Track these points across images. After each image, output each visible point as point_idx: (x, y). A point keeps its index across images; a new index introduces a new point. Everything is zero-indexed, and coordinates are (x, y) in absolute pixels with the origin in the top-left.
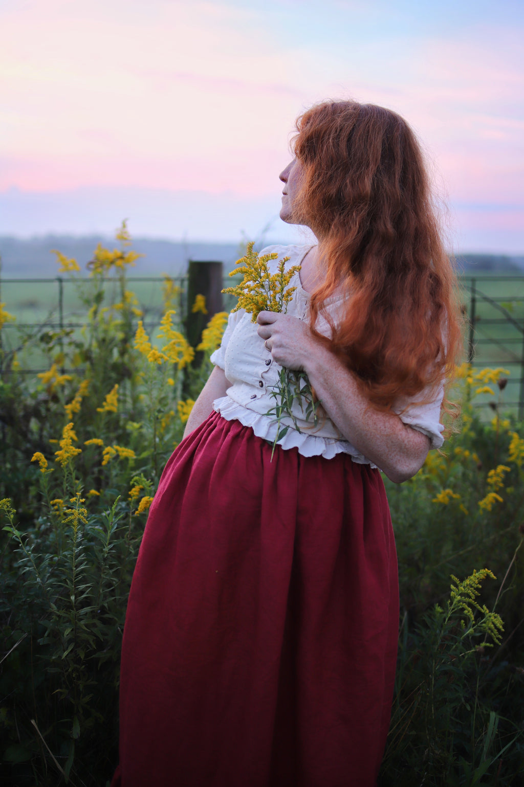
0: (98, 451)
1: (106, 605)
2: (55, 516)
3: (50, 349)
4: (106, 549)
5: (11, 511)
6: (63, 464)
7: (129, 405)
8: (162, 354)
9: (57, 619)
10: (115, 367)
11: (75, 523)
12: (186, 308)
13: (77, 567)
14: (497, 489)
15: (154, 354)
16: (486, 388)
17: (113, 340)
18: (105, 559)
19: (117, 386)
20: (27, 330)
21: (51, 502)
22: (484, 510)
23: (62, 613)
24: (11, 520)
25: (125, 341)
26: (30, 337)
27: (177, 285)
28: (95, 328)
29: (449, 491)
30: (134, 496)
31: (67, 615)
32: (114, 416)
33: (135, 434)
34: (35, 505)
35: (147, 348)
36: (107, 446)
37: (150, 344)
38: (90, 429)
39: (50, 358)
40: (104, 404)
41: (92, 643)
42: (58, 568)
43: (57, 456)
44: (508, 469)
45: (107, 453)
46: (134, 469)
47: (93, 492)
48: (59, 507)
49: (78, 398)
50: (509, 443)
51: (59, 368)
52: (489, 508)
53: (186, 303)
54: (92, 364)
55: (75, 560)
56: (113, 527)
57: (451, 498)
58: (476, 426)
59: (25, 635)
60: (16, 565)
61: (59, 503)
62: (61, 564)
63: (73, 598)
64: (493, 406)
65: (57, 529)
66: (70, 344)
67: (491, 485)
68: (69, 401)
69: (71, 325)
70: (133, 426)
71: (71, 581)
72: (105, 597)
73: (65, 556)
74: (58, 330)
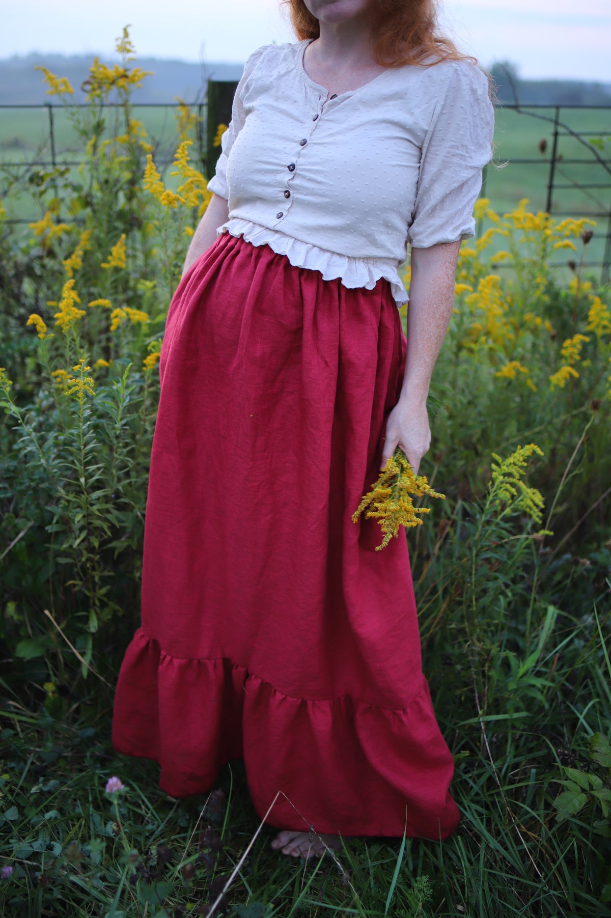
0: (104, 316)
1: (120, 488)
2: (58, 389)
3: (42, 193)
4: (118, 425)
5: (6, 383)
6: (64, 328)
7: (140, 262)
8: (178, 195)
9: (66, 504)
10: (121, 215)
11: (81, 394)
12: (205, 143)
13: (85, 446)
14: (573, 362)
15: (168, 195)
16: (567, 242)
17: (117, 181)
18: (117, 437)
19: (123, 236)
20: (14, 170)
21: (53, 374)
22: (556, 386)
23: (71, 497)
24: (7, 394)
25: (133, 182)
26: (17, 179)
27: (194, 112)
28: (95, 167)
29: (517, 364)
30: (149, 365)
31: (77, 500)
32: (122, 273)
33: (149, 294)
34: (34, 378)
35: (160, 189)
36: (116, 307)
37: (162, 184)
38: (94, 290)
39: (42, 205)
40: (110, 258)
41: (106, 530)
42: (64, 449)
43: (57, 319)
44: (587, 339)
45: (116, 317)
46: (148, 335)
47: (101, 362)
48: (62, 379)
49: (79, 252)
50: (589, 309)
51: (55, 218)
52: (562, 384)
53: (205, 136)
54: (94, 211)
55: (83, 437)
56: (124, 400)
57: (518, 373)
58: (550, 289)
59: (30, 524)
60: (15, 447)
61: (62, 374)
62: (67, 443)
63: (82, 480)
64: (572, 266)
65: (60, 404)
66: (66, 186)
67: (566, 358)
68: (68, 257)
69: (65, 163)
70: (145, 286)
71: (80, 461)
72: (119, 480)
73: (72, 434)
74: (50, 169)
